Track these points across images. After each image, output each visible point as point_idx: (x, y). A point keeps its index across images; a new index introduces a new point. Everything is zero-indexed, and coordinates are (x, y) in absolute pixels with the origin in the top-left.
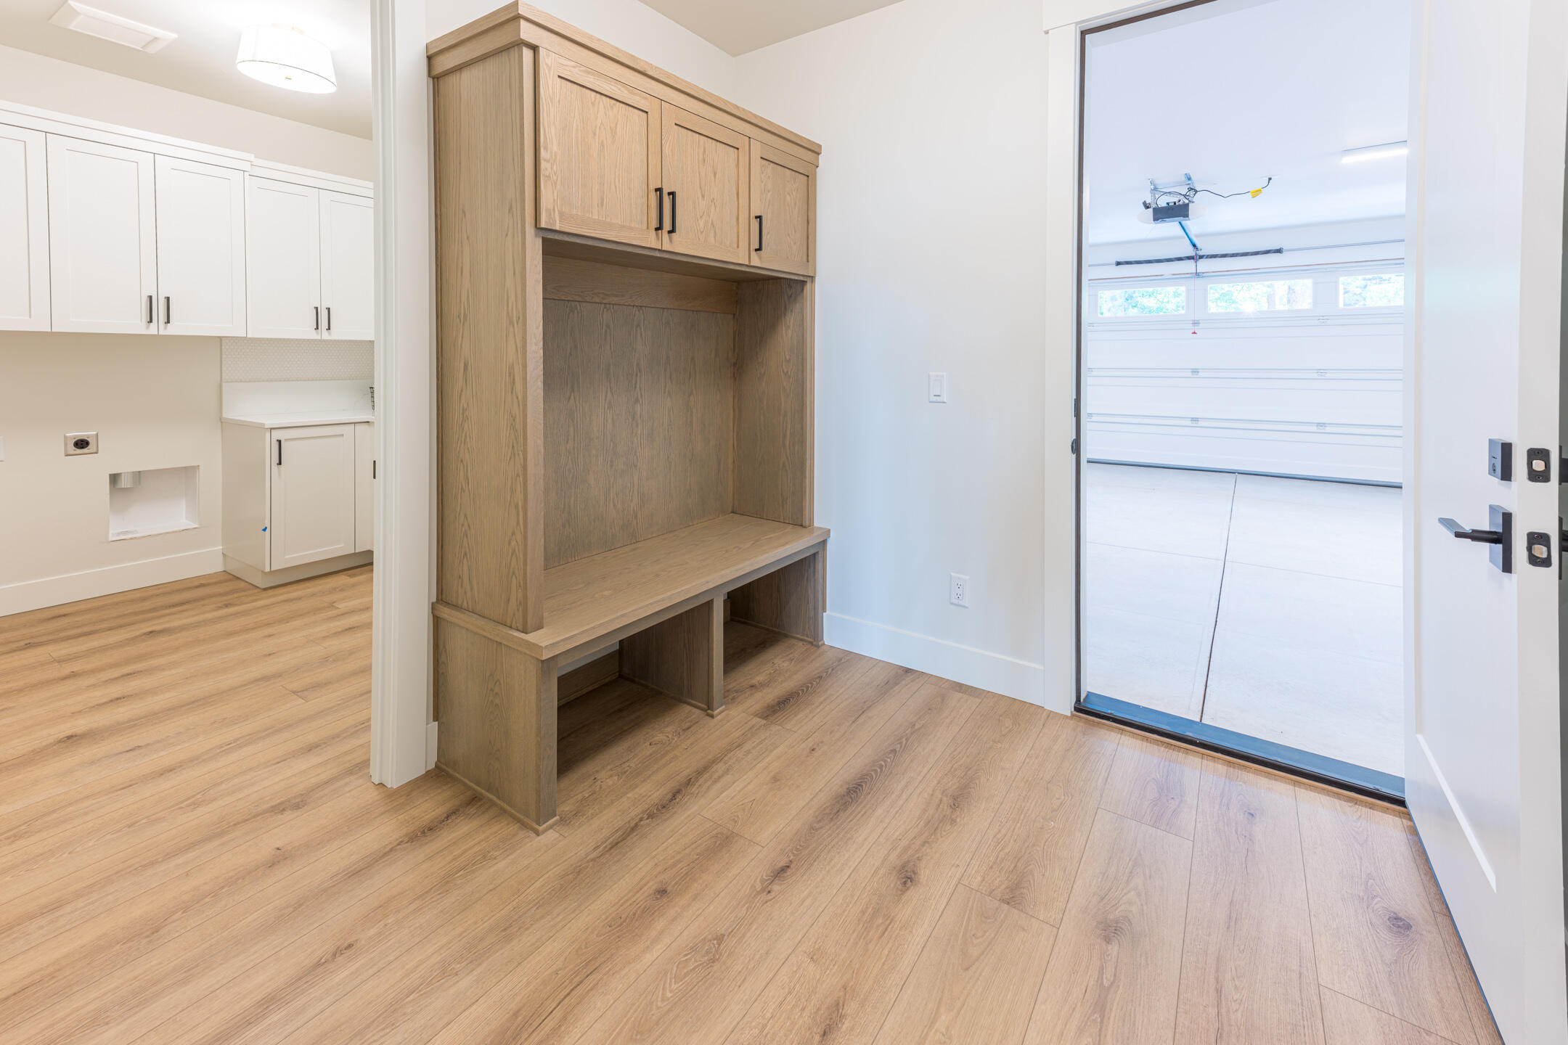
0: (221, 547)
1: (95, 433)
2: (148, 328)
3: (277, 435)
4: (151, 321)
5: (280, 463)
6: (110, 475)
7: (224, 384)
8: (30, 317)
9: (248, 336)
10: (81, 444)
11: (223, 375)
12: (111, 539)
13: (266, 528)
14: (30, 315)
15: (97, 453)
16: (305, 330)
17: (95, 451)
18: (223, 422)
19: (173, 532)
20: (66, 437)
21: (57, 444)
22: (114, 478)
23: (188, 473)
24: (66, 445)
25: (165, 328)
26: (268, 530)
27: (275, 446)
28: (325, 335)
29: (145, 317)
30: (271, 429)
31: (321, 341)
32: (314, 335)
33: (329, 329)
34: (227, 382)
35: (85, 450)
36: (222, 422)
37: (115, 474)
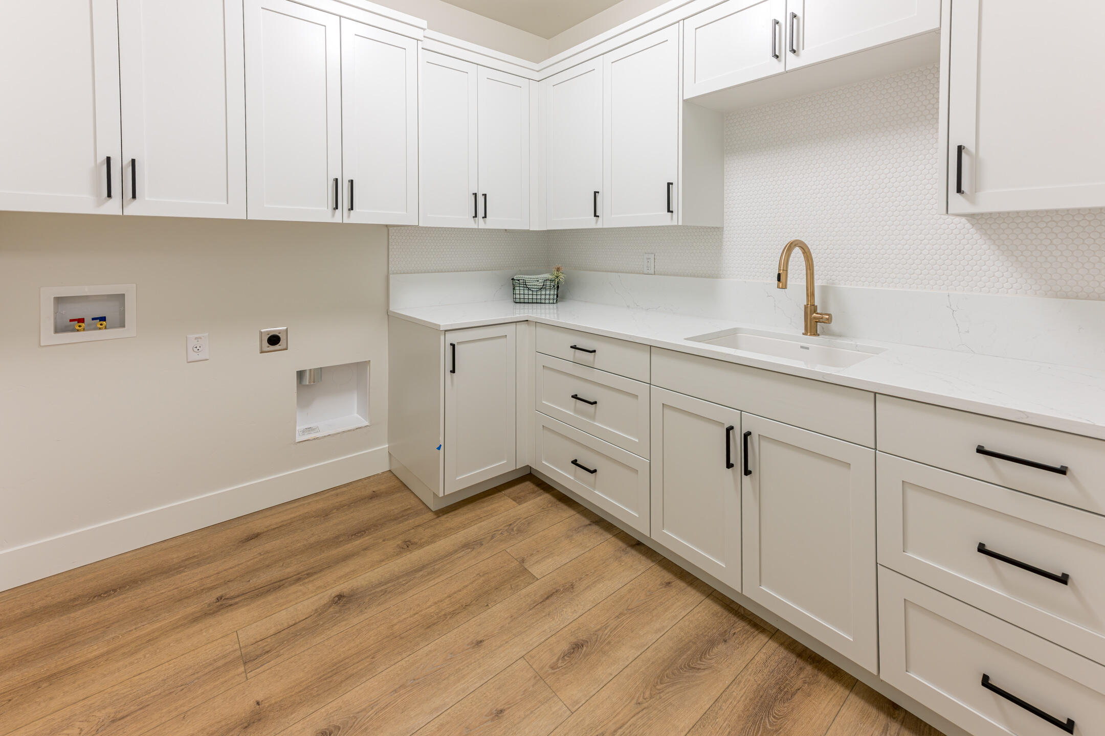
0: (387, 446)
1: (286, 328)
2: (333, 215)
3: (452, 338)
4: (337, 208)
5: (453, 371)
6: (297, 372)
7: (391, 276)
8: (228, 203)
9: (420, 225)
10: (274, 340)
11: (390, 266)
12: (298, 439)
13: (441, 446)
14: (228, 202)
15: (286, 349)
16: (463, 219)
17: (285, 347)
18: (392, 318)
19: (349, 431)
20: (261, 333)
21: (255, 342)
22: (300, 374)
23: (360, 368)
24: (261, 341)
25: (349, 216)
26: (442, 448)
27: (449, 349)
28: (481, 224)
29: (331, 203)
30: (446, 331)
31: (479, 230)
32: (471, 224)
33: (485, 217)
34: (393, 274)
35: (277, 347)
36: (388, 315)
37: (300, 371)
